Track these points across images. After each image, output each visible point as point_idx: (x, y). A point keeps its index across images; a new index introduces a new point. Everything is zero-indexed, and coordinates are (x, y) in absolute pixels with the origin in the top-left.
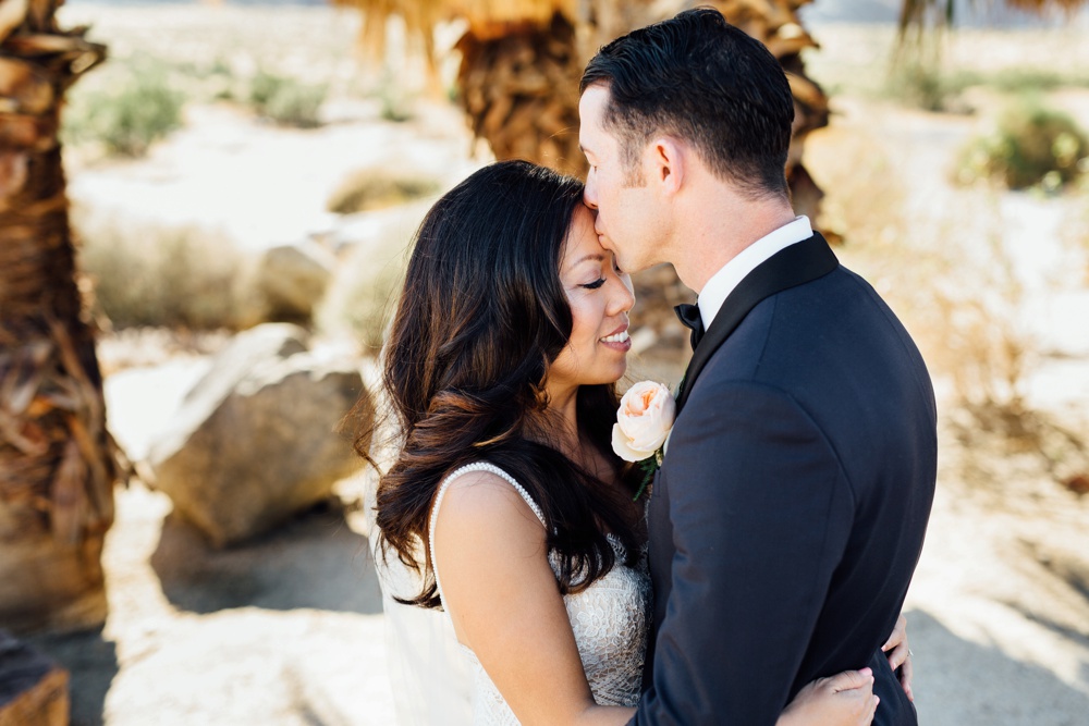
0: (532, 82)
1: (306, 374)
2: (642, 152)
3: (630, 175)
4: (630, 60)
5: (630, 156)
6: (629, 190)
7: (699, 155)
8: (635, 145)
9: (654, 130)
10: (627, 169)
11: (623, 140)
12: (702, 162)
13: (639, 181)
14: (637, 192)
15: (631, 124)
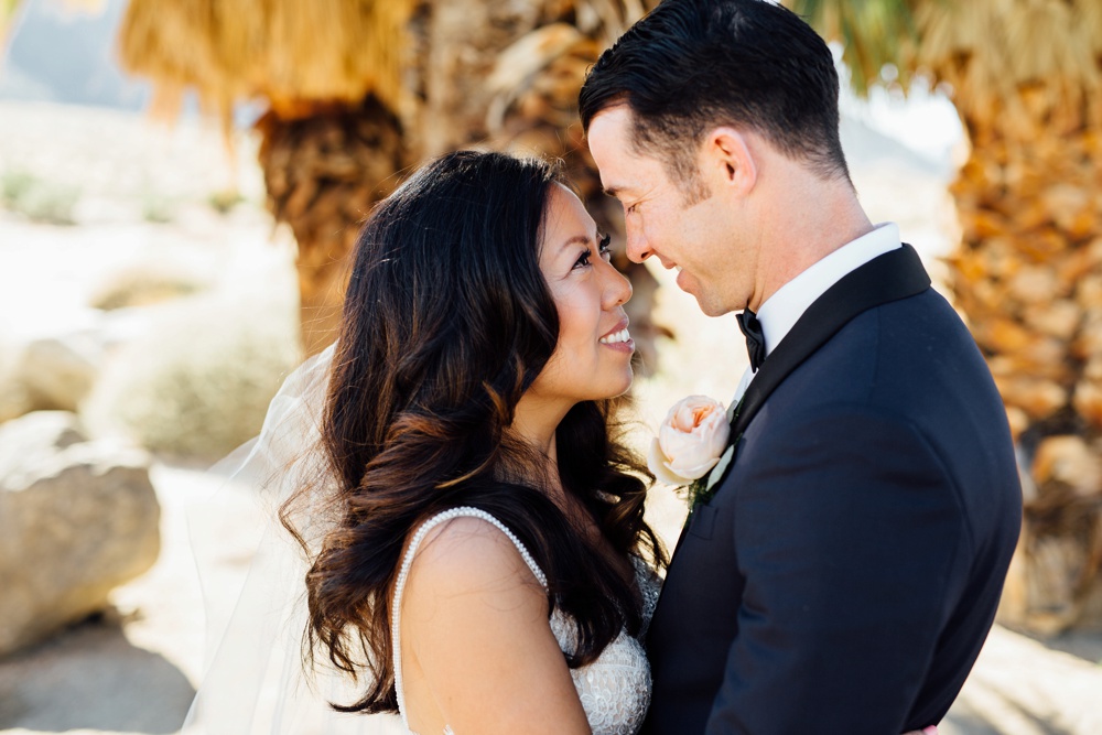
0: (340, 165)
1: (87, 467)
2: (696, 159)
3: (688, 190)
4: (641, 62)
5: (682, 169)
6: (691, 209)
7: (763, 136)
8: (685, 156)
9: (703, 127)
10: (683, 186)
11: (667, 157)
12: (768, 144)
13: (701, 195)
14: (702, 207)
15: (672, 133)
